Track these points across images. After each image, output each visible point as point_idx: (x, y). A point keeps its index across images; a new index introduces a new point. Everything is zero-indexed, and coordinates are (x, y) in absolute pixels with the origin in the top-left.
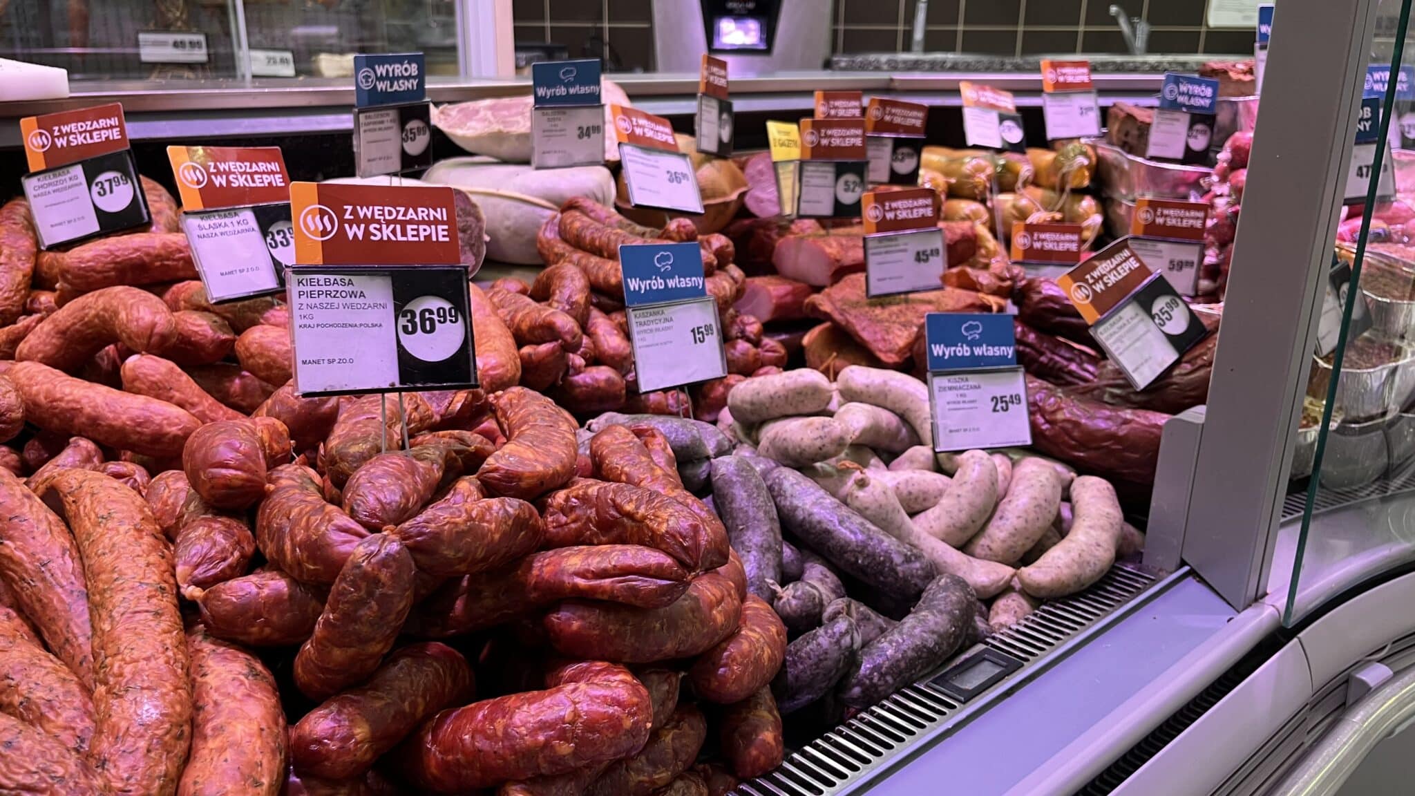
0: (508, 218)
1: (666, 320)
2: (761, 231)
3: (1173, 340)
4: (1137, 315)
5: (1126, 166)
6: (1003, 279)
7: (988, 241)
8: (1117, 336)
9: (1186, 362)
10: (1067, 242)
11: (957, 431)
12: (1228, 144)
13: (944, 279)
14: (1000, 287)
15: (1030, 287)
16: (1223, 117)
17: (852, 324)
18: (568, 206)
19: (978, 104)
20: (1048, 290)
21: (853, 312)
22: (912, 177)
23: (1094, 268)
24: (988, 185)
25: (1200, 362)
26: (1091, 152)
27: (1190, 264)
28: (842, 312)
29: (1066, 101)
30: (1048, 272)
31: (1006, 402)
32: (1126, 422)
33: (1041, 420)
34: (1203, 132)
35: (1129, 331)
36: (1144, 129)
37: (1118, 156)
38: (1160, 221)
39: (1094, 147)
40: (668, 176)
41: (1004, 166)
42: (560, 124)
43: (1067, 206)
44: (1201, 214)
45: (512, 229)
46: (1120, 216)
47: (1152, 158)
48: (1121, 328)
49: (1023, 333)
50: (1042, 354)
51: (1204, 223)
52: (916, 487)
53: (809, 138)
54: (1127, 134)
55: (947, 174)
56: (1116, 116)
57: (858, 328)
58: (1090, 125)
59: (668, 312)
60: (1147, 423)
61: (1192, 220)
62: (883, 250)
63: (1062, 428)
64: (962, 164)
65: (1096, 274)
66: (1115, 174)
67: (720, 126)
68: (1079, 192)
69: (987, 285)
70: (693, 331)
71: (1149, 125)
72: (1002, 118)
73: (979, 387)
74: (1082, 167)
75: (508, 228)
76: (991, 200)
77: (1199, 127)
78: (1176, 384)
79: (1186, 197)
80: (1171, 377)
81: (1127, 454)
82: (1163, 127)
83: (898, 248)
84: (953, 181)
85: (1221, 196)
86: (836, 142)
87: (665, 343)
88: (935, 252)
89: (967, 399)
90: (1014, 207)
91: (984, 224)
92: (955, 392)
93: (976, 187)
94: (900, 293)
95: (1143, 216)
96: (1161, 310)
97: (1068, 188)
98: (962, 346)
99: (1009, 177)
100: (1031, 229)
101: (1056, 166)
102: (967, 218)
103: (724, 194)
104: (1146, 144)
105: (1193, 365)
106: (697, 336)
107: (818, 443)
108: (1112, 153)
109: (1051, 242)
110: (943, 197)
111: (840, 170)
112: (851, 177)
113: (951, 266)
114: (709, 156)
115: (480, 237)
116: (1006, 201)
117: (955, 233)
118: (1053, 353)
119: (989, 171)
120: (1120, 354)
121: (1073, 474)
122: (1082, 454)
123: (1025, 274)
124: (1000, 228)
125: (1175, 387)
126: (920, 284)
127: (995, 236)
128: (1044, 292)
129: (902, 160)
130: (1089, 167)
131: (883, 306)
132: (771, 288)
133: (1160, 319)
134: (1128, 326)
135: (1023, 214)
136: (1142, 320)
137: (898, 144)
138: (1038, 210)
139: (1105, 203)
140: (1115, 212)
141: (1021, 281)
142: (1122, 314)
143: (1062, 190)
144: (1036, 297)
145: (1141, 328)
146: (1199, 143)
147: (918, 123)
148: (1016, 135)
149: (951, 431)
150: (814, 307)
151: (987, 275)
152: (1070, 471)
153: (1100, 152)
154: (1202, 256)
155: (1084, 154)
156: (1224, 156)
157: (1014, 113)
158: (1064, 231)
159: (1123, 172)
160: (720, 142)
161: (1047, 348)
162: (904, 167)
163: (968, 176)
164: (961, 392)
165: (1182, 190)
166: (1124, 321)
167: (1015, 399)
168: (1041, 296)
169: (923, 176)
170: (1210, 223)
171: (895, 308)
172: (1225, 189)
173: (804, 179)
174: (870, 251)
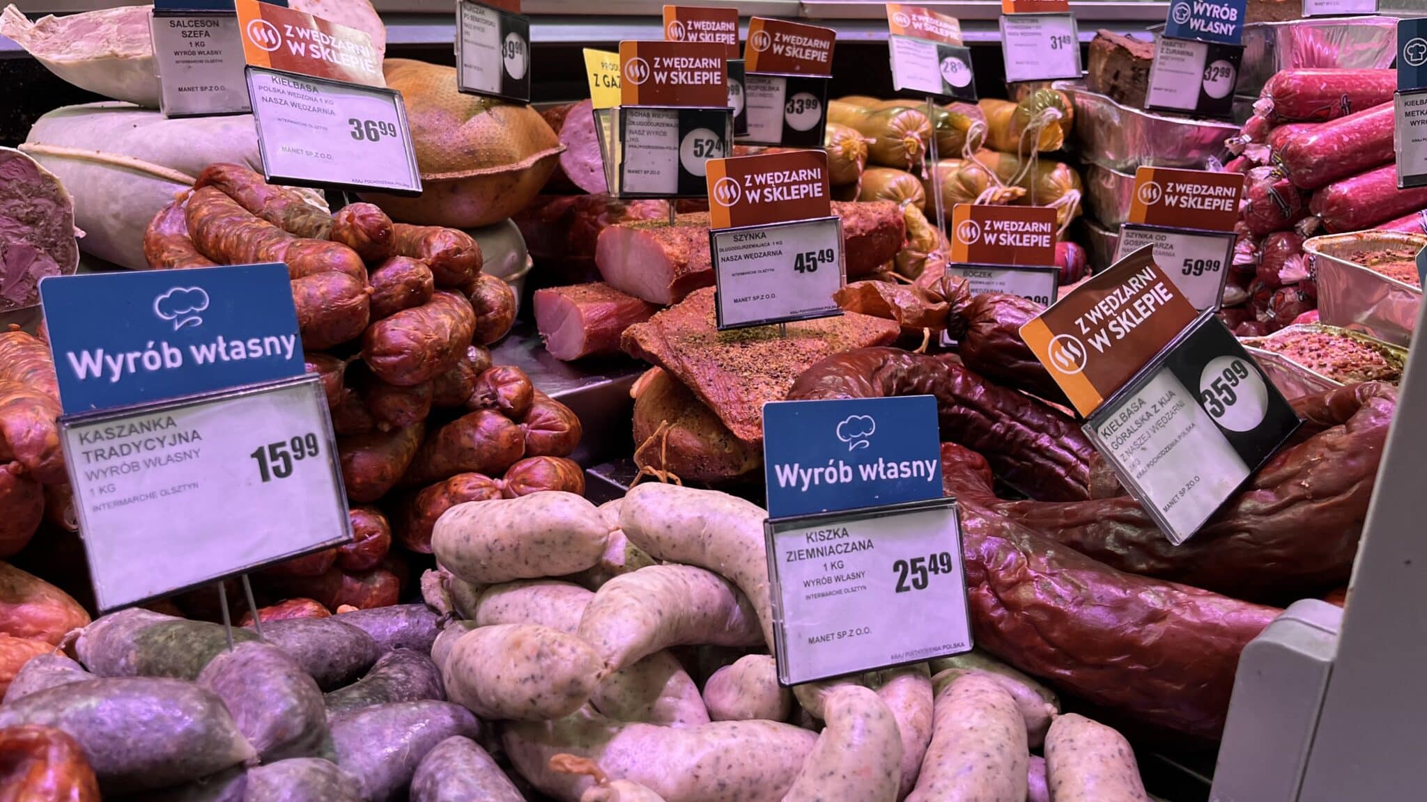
0: (115, 200)
1: (182, 438)
2: (585, 215)
3: (1238, 442)
4: (1171, 394)
5: (1116, 121)
6: (934, 299)
7: (924, 228)
8: (1134, 437)
9: (1264, 487)
10: (1035, 235)
11: (825, 639)
12: (1268, 87)
13: (841, 298)
14: (928, 311)
15: (977, 311)
16: (1252, 51)
17: (691, 374)
18: (209, 178)
19: (910, 32)
20: (1005, 315)
21: (694, 353)
22: (816, 134)
23: (1091, 305)
24: (923, 147)
25: (1293, 491)
26: (1066, 101)
27: (1214, 265)
28: (678, 353)
29: (1033, 28)
30: (1006, 282)
31: (923, 570)
32: (1155, 616)
33: (991, 601)
34: (1225, 73)
35: (1160, 425)
36: (1142, 69)
37: (1105, 106)
38: (1171, 200)
39: (1070, 95)
40: (352, 128)
41: (945, 121)
42: (210, 44)
43: (1033, 178)
44: (1231, 192)
45: (122, 217)
46: (1106, 190)
47: (1153, 109)
48: (1139, 423)
49: (967, 386)
50: (996, 419)
51: (1236, 205)
52: (735, 771)
53: (635, 71)
54: (1116, 76)
55: (866, 132)
56: (1103, 50)
57: (700, 381)
58: (1066, 62)
59: (185, 420)
60: (1195, 620)
61: (1218, 200)
62: (742, 252)
63: (1029, 619)
64: (888, 117)
65: (1093, 316)
66: (1100, 132)
67: (505, 52)
68: (1051, 158)
69: (907, 310)
70: (259, 454)
71: (1149, 61)
72: (943, 54)
73: (870, 544)
74: (1053, 122)
75: (116, 216)
76: (928, 168)
77: (1218, 64)
78: (1248, 531)
79: (1200, 165)
80: (1237, 515)
81: (1158, 682)
82: (1170, 64)
83: (766, 249)
84: (873, 141)
85: (1259, 164)
86: (679, 78)
87: (176, 491)
88: (827, 256)
89: (844, 572)
90: (960, 178)
91: (916, 203)
92: (821, 560)
93: (907, 150)
94: (773, 322)
95: (1146, 193)
96: (1214, 385)
97: (1034, 152)
98: (836, 466)
99: (953, 136)
100: (981, 214)
101: (1018, 121)
102: (894, 197)
103: (511, 159)
104: (1145, 90)
105: (1279, 495)
106: (270, 465)
107: (528, 690)
108: (1094, 103)
109: (1009, 233)
110: (860, 165)
111: (687, 123)
112: (704, 135)
113: (851, 279)
114: (489, 100)
115: (67, 231)
116: (950, 170)
117: (869, 220)
118: (1013, 418)
119: (926, 127)
120: (1140, 475)
121: (1050, 708)
122: (1068, 673)
123: (971, 286)
124: (939, 209)
125: (1244, 535)
126: (803, 306)
127: (932, 220)
128: (998, 319)
129: (800, 111)
130: (1063, 123)
131: (744, 342)
132: (582, 306)
133: (1214, 401)
134: (1156, 417)
135: (971, 189)
136: (1181, 405)
137: (793, 88)
138: (993, 183)
139: (1085, 173)
140: (1099, 185)
141: (962, 301)
142: (1142, 394)
143: (1027, 155)
144: (987, 328)
145: (1180, 421)
146: (1218, 88)
147: (823, 57)
148: (962, 77)
149: (811, 641)
150: (634, 344)
151: (908, 293)
152: (1045, 701)
153: (1078, 100)
154: (1231, 254)
155: (1057, 104)
156: (1263, 104)
157: (961, 47)
158: (1029, 218)
159: (1111, 129)
160: (505, 77)
161: (1002, 410)
162: (804, 121)
163: (895, 135)
164: (834, 558)
165: (1194, 155)
166: (1147, 408)
167: (940, 563)
168: (996, 326)
169: (832, 134)
170: (1243, 204)
171: (762, 347)
172: (1264, 153)
173: (628, 137)
174: (721, 255)
